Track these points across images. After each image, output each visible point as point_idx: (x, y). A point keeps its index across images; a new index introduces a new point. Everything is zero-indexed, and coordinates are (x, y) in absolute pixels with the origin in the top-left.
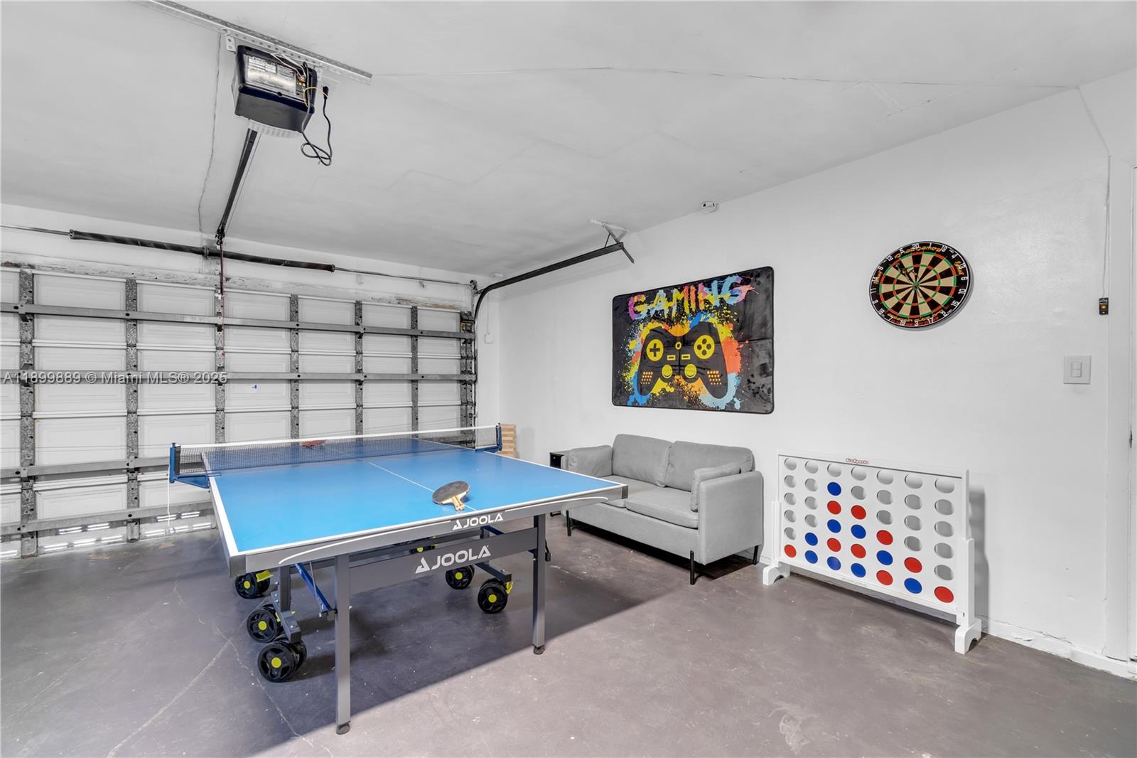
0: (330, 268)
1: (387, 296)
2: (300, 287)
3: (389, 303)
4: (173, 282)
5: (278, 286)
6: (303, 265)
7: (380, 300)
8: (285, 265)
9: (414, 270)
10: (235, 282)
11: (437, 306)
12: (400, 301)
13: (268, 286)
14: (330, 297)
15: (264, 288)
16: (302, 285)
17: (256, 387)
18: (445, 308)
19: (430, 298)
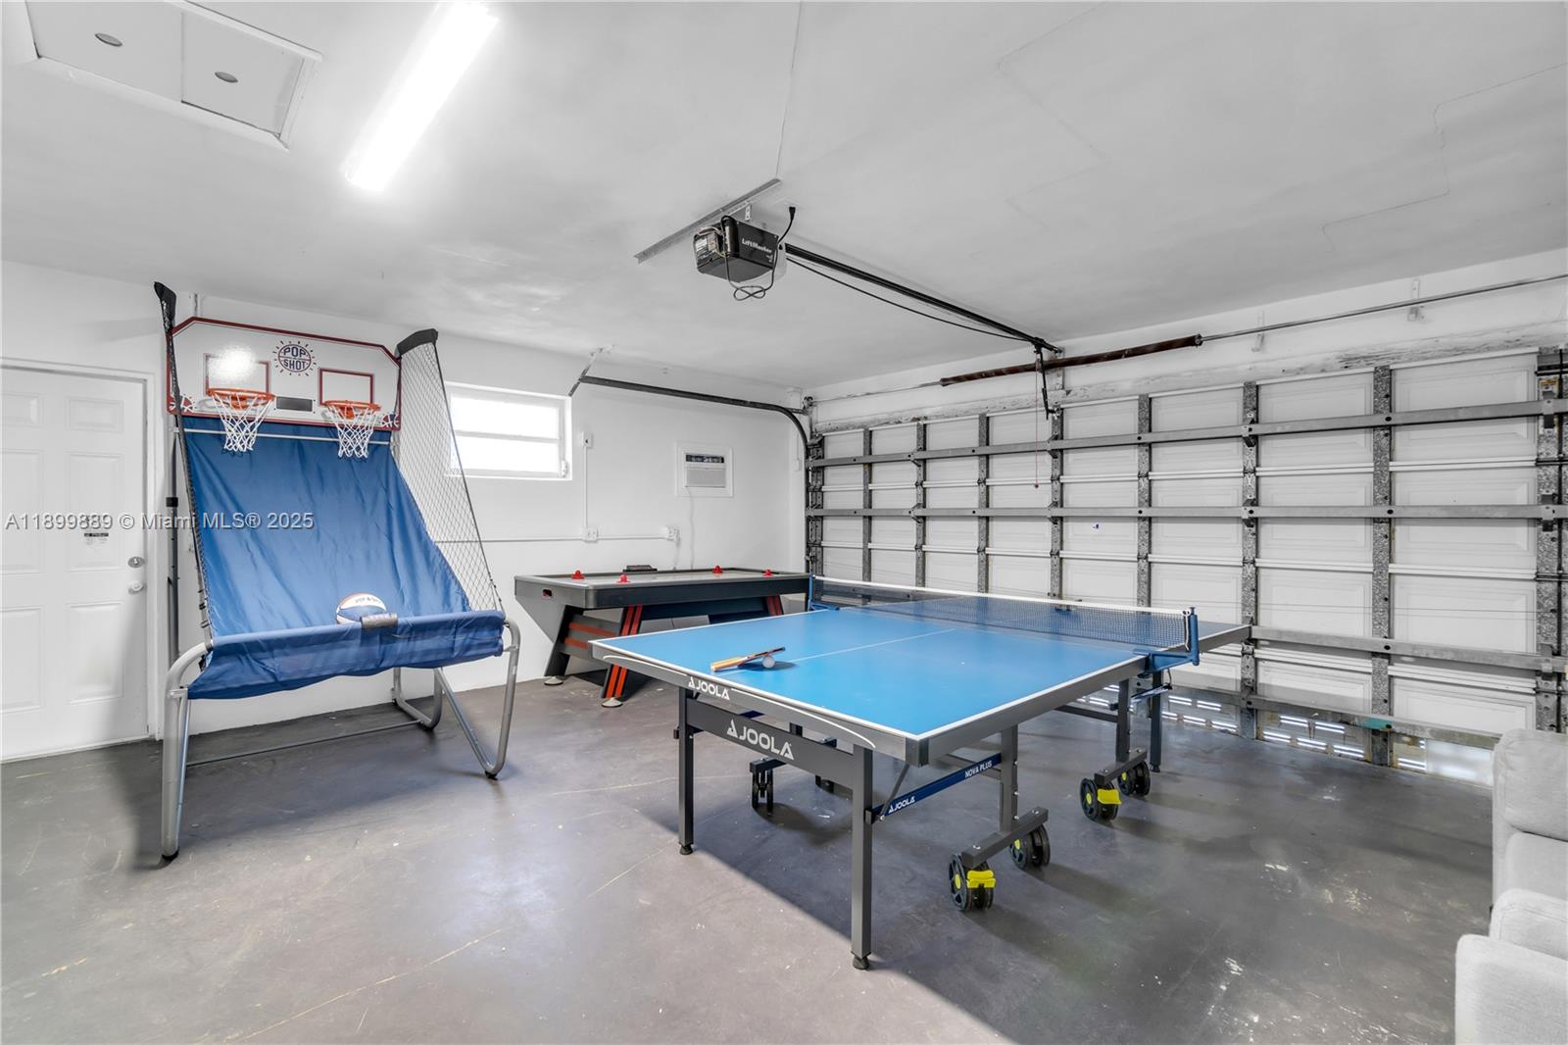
0: (1191, 342)
1: (1317, 359)
2: (1157, 381)
3: (1323, 371)
4: (1018, 409)
5: (1127, 386)
6: (1150, 349)
7: (1302, 370)
8: (1127, 356)
9: (1400, 289)
10: (1076, 395)
11: (1459, 351)
12: (1348, 362)
13: (1113, 390)
14: (1203, 386)
15: (1110, 394)
16: (1159, 377)
17: (1097, 526)
18: (1489, 349)
19: (1436, 339)
